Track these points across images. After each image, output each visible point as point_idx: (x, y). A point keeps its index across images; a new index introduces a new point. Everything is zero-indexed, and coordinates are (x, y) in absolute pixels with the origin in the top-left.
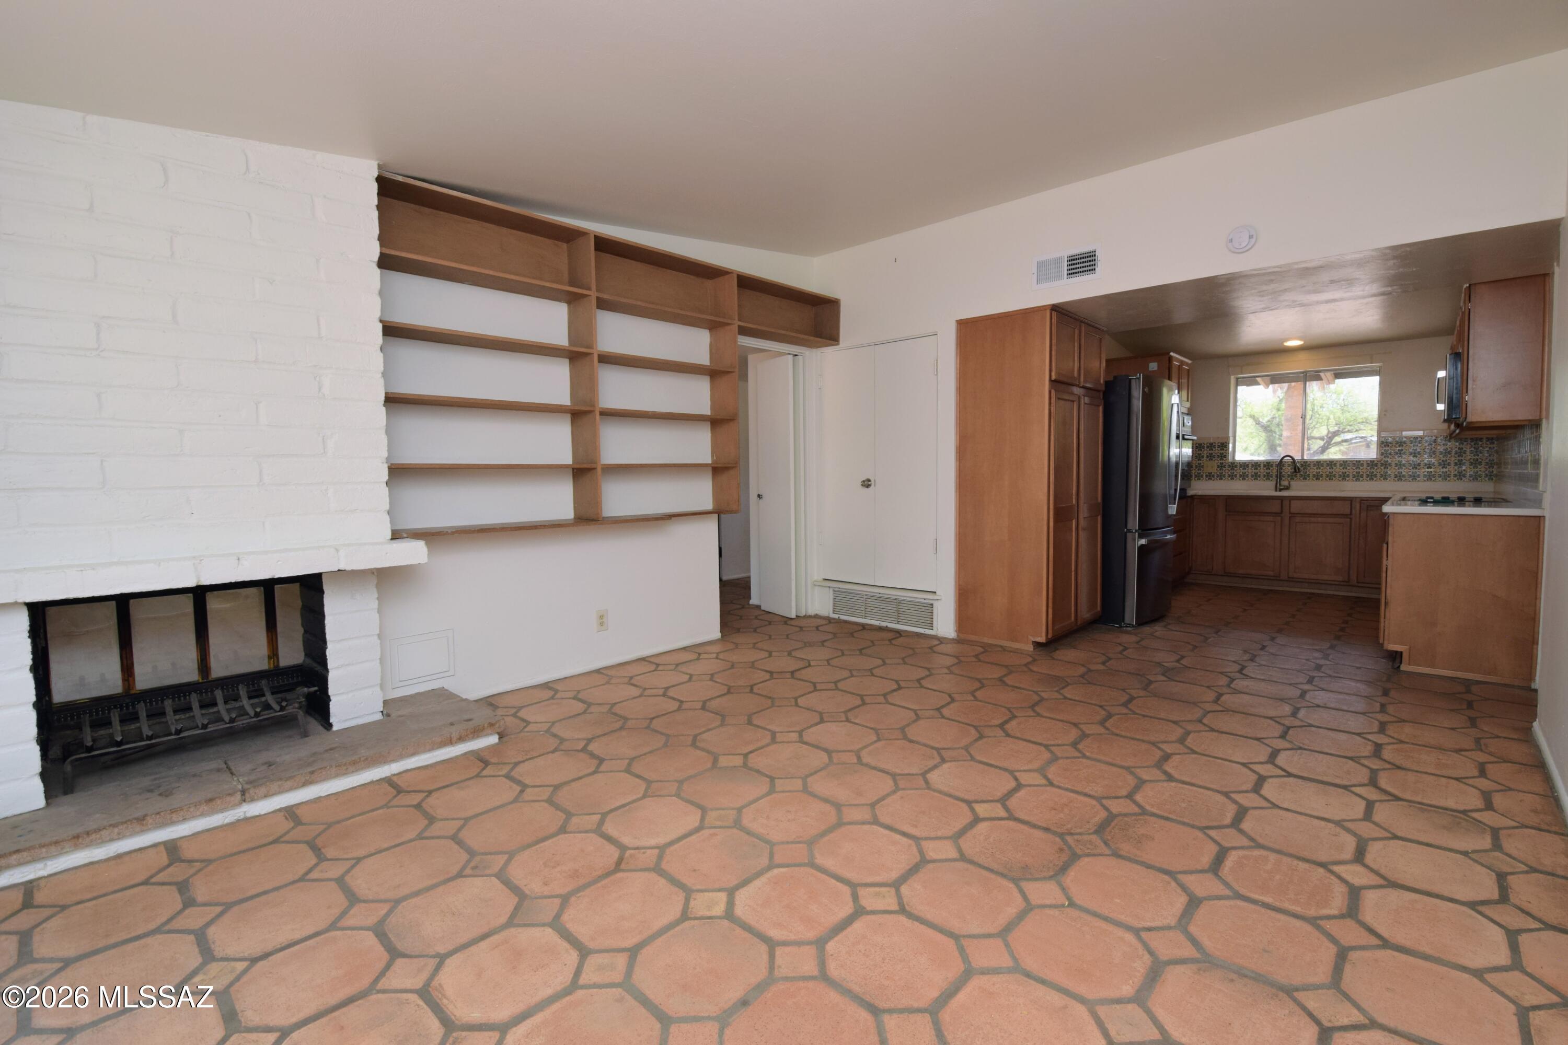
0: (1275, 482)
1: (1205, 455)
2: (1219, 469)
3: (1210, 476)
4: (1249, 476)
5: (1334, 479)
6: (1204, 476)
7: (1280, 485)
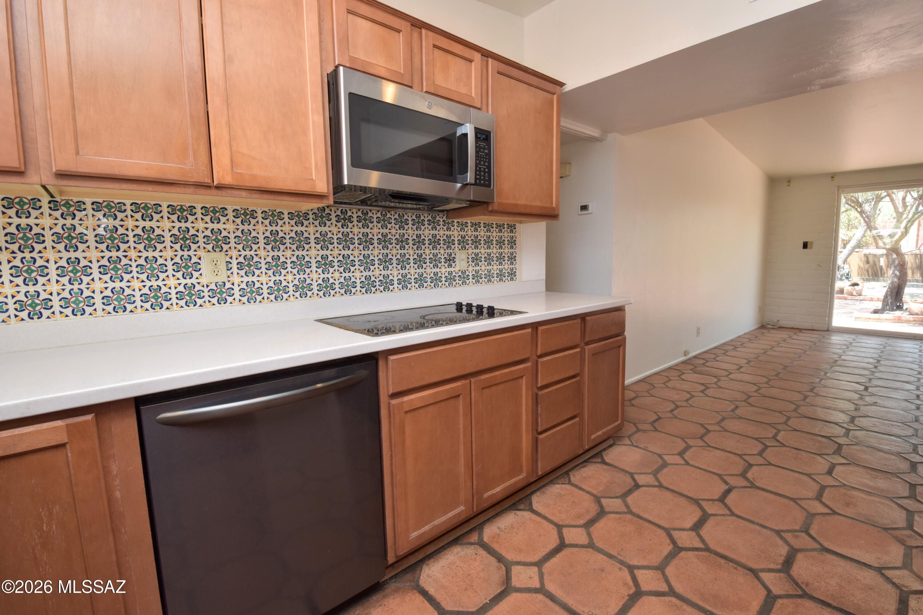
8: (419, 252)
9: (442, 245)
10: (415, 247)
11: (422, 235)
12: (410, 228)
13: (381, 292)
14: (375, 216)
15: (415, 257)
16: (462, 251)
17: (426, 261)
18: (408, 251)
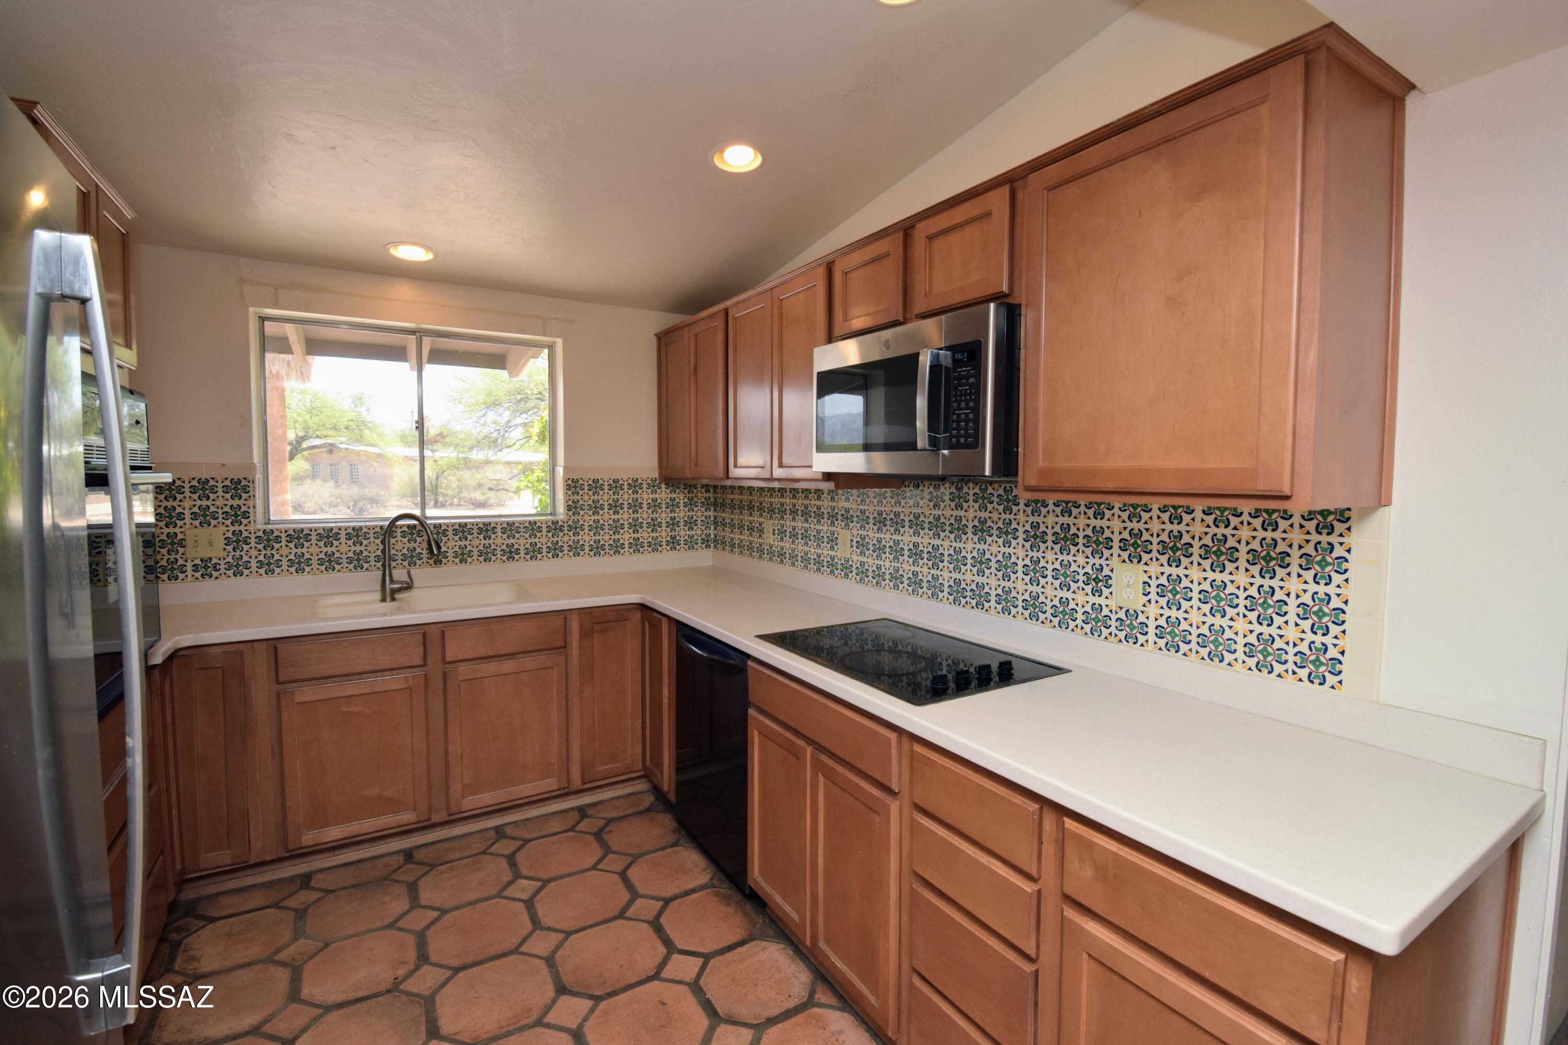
1: (193, 515)
2: (230, 547)
3: (206, 568)
4: (314, 561)
6: (189, 568)
7: (392, 581)
8: (1035, 554)
9: (1080, 546)
10: (1028, 545)
11: (1041, 524)
12: (1022, 511)
13: (973, 607)
14: (971, 493)
15: (1027, 562)
16: (1128, 565)
17: (1046, 573)
18: (1015, 551)
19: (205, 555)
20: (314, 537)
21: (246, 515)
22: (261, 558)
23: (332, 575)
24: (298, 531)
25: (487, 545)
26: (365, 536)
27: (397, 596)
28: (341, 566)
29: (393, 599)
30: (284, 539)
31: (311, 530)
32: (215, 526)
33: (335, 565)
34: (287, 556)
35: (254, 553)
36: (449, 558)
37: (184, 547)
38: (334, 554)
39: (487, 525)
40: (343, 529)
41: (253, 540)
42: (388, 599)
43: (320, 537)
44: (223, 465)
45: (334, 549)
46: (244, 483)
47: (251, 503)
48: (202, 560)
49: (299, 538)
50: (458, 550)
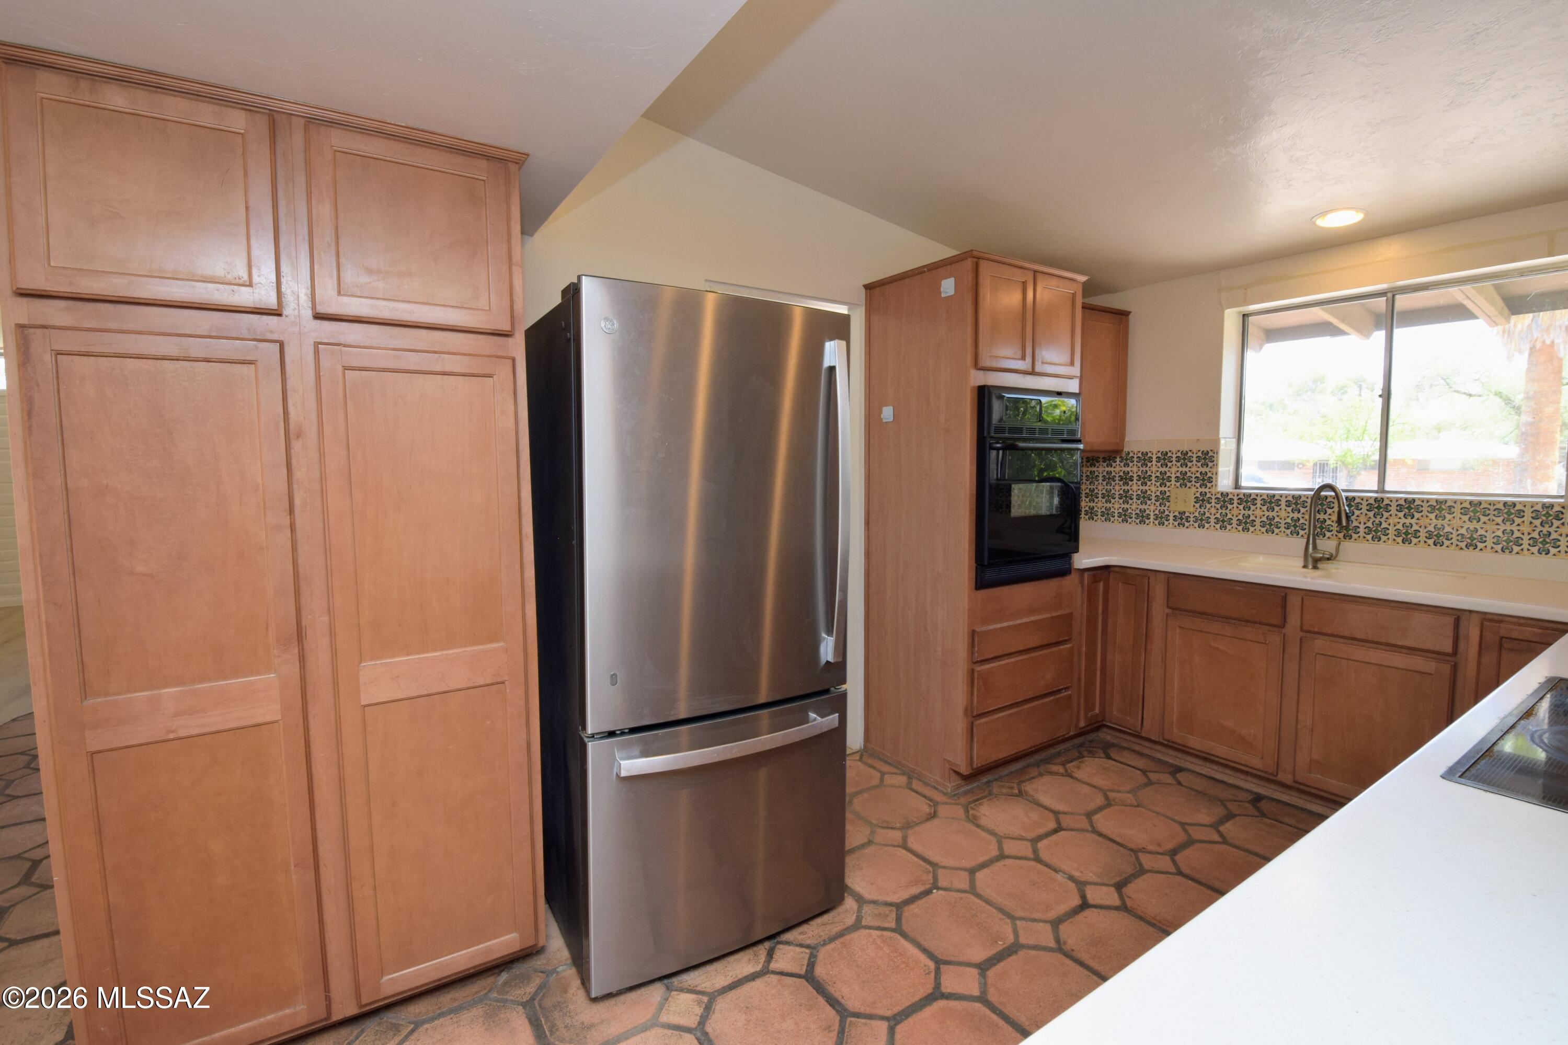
0: (1305, 540)
1: (1173, 476)
2: (1197, 505)
3: (1181, 519)
4: (1258, 523)
5: (1447, 543)
6: (1171, 518)
7: (1315, 547)
19: (1182, 510)
20: (1259, 502)
21: (1210, 480)
22: (1218, 515)
23: (1271, 537)
24: (1247, 496)
25: (1439, 526)
26: (1303, 504)
27: (1320, 565)
28: (1280, 530)
29: (1315, 567)
30: (1236, 501)
31: (1257, 495)
32: (1189, 488)
33: (1275, 529)
34: (1237, 516)
35: (1213, 511)
36: (1389, 536)
37: (1169, 502)
38: (1274, 518)
39: (1441, 502)
40: (1284, 497)
41: (1213, 501)
42: (1310, 567)
43: (1264, 502)
44: (1198, 440)
45: (1274, 514)
46: (1211, 454)
47: (1214, 470)
48: (1179, 513)
49: (1247, 502)
50: (1401, 528)
